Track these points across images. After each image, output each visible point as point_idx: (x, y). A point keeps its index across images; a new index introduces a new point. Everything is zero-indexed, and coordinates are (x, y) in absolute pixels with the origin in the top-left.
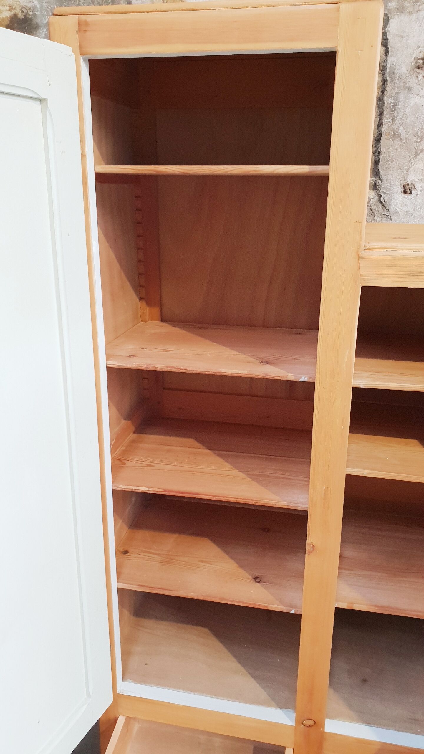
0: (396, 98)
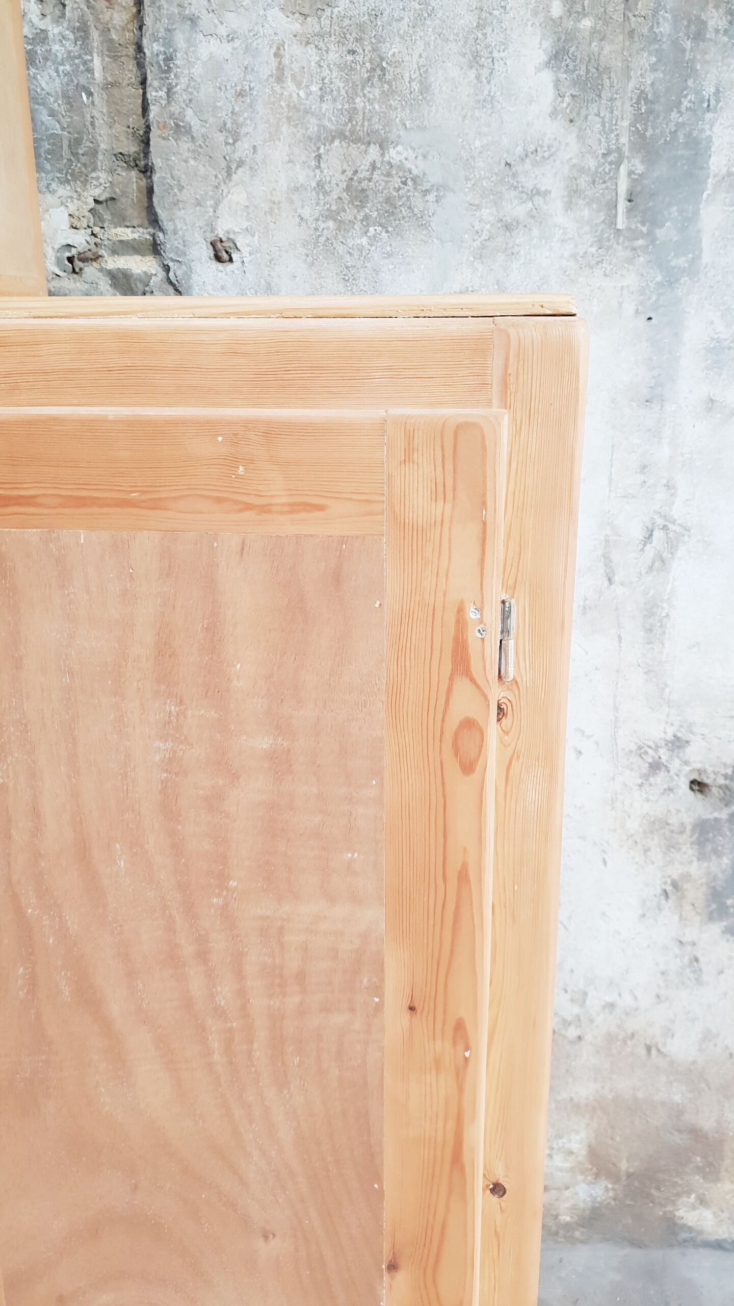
0: (168, 43)
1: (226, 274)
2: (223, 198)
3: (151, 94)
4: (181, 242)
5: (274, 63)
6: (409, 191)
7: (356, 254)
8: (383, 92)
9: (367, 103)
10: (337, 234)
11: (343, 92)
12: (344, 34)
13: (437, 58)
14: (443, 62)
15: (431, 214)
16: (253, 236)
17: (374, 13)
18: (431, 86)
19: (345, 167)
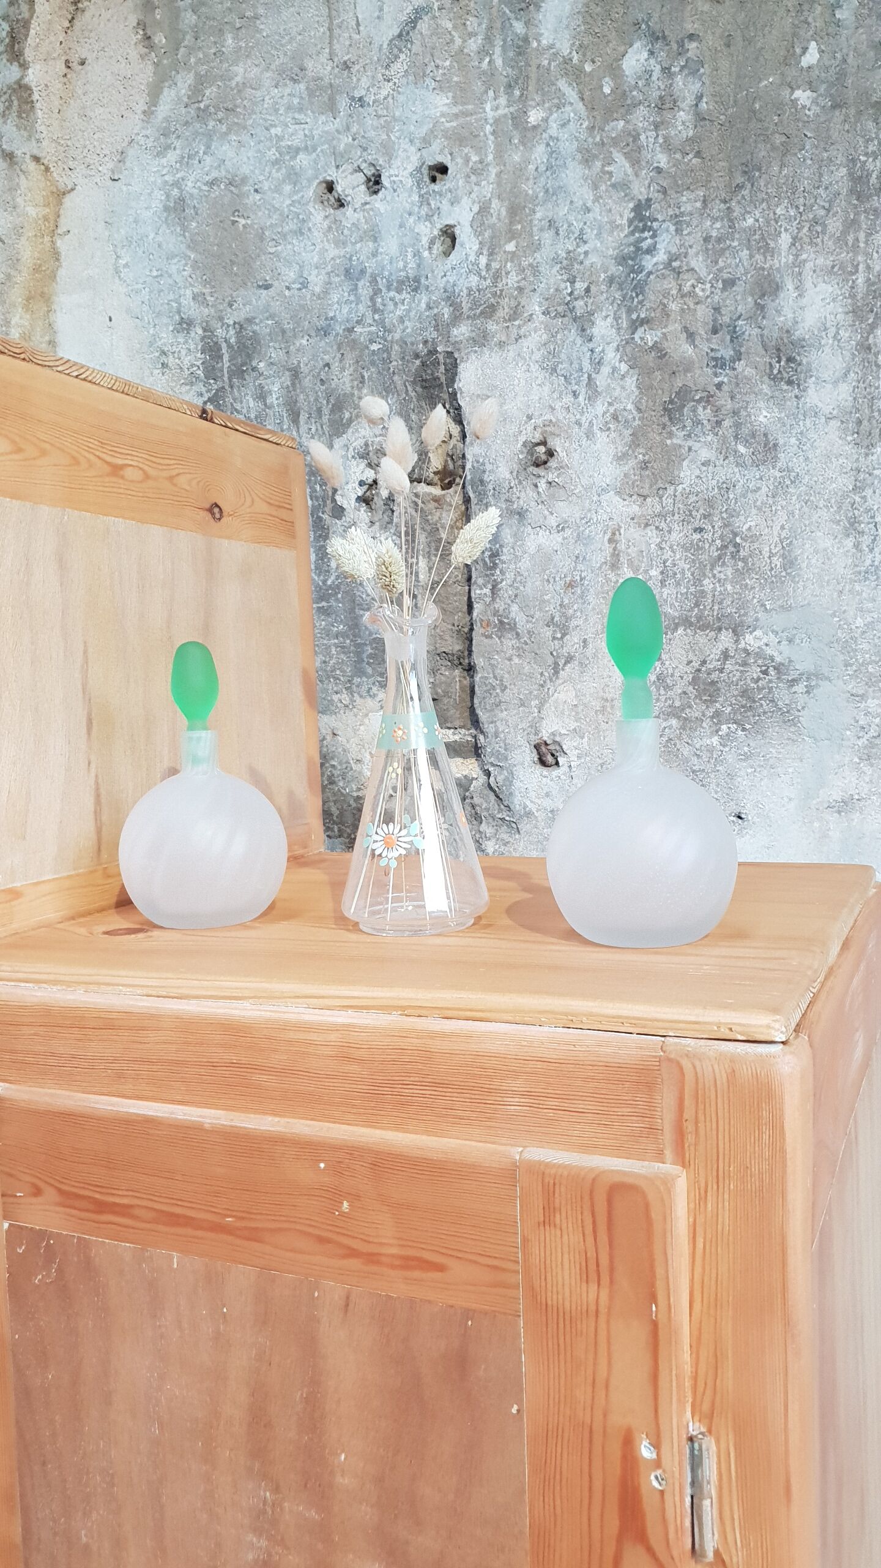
1: (552, 780)
2: (549, 697)
3: (476, 592)
4: (502, 745)
5: (608, 549)
6: (770, 681)
7: (705, 756)
8: (738, 570)
9: (717, 585)
10: (681, 733)
11: (688, 574)
12: (690, 511)
13: (804, 528)
14: (812, 532)
15: (800, 708)
16: (582, 738)
17: (725, 486)
18: (796, 559)
19: (691, 656)
